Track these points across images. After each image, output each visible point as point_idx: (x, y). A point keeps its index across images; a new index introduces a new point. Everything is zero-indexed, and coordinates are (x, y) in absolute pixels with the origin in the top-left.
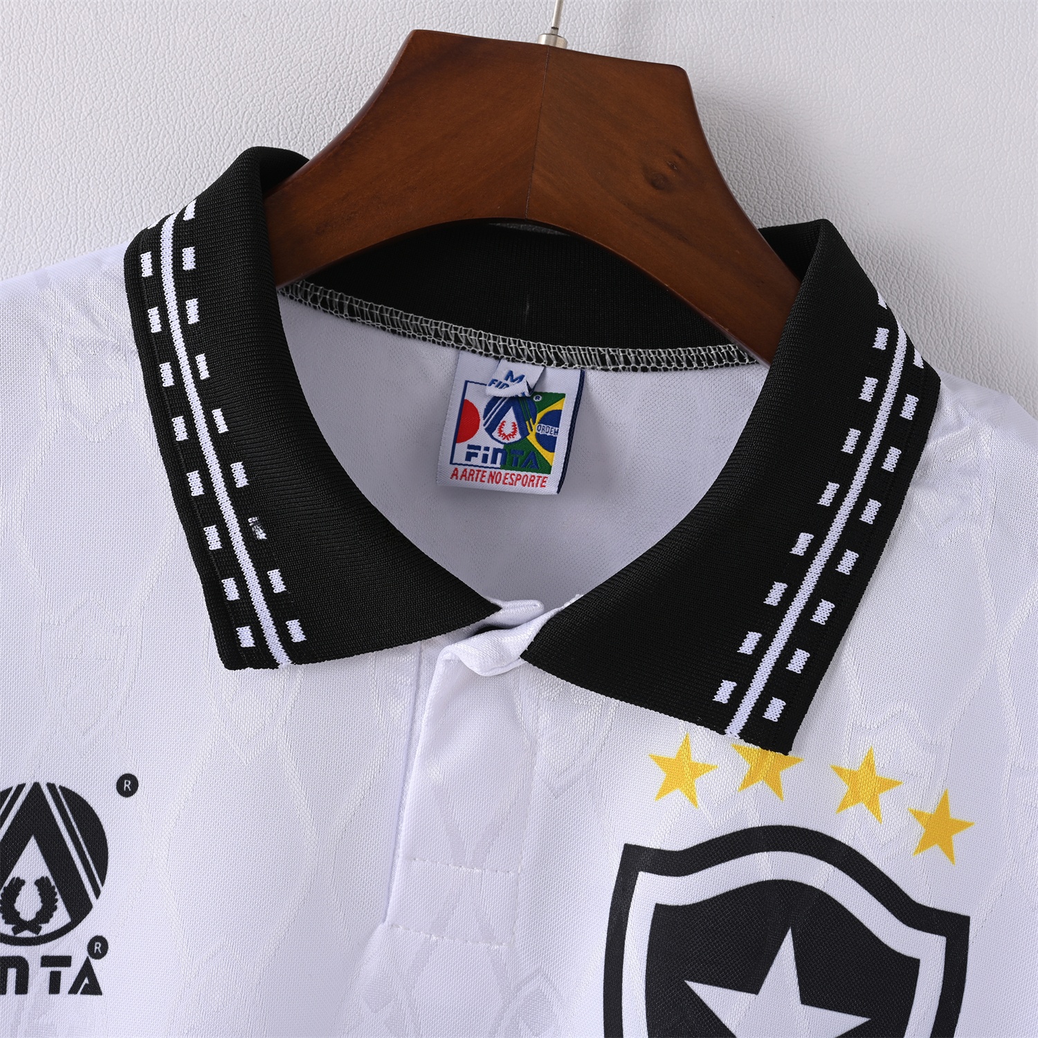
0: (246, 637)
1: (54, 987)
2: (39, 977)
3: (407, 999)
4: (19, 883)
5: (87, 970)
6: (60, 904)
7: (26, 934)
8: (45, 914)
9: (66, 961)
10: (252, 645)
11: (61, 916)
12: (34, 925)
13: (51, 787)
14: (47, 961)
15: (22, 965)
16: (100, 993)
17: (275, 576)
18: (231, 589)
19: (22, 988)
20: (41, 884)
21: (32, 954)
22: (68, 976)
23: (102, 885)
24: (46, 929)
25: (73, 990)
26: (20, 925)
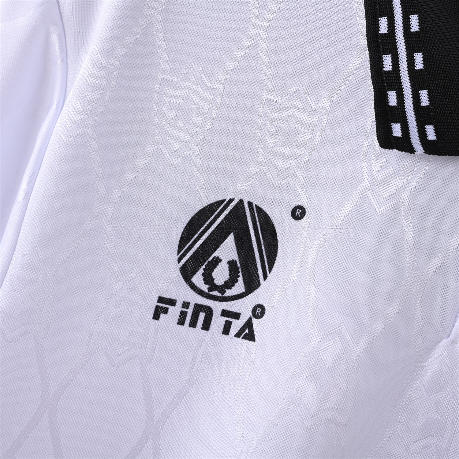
0: (397, 130)
1: (226, 330)
2: (218, 322)
3: (453, 392)
4: (218, 261)
5: (249, 324)
6: (241, 279)
7: (216, 293)
8: (230, 284)
9: (236, 316)
10: (400, 136)
11: (239, 287)
12: (222, 289)
13: (250, 204)
14: (225, 313)
15: (209, 312)
16: (254, 341)
17: (424, 95)
18: (392, 98)
19: (206, 326)
20: (232, 264)
21: (217, 307)
22: (237, 325)
23: (269, 273)
24: (229, 293)
25: (238, 335)
26: (213, 286)
